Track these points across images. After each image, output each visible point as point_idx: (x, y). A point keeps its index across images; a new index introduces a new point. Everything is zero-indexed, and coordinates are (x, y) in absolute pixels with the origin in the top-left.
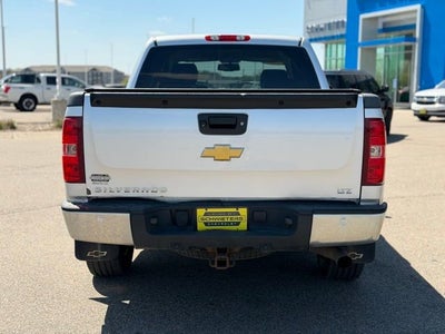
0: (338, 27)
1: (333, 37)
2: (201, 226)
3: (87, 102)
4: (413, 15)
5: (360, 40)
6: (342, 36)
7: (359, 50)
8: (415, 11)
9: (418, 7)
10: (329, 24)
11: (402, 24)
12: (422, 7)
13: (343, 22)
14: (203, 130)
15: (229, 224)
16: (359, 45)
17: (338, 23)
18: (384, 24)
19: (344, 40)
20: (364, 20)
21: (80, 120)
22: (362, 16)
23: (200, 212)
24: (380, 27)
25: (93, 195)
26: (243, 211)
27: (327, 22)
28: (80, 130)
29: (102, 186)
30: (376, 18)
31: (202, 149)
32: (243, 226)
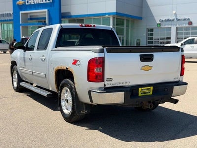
0: (8, 16)
1: (6, 20)
2: (140, 94)
3: (105, 51)
4: (44, 14)
5: (21, 23)
6: (10, 20)
7: (21, 27)
8: (45, 12)
9: (46, 10)
10: (3, 14)
11: (39, 17)
12: (48, 10)
13: (10, 14)
14: (142, 60)
15: (147, 93)
16: (21, 25)
17: (8, 14)
18: (30, 16)
19: (12, 22)
20: (22, 14)
21: (104, 58)
22: (21, 12)
23: (140, 89)
24: (29, 17)
25: (107, 86)
26: (152, 88)
27: (2, 13)
28: (104, 62)
29: (110, 83)
30: (27, 14)
31: (141, 67)
32: (151, 93)
